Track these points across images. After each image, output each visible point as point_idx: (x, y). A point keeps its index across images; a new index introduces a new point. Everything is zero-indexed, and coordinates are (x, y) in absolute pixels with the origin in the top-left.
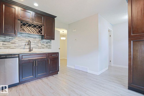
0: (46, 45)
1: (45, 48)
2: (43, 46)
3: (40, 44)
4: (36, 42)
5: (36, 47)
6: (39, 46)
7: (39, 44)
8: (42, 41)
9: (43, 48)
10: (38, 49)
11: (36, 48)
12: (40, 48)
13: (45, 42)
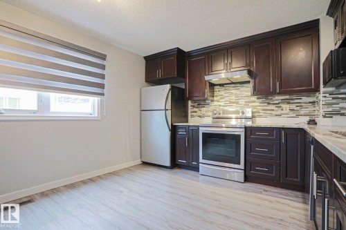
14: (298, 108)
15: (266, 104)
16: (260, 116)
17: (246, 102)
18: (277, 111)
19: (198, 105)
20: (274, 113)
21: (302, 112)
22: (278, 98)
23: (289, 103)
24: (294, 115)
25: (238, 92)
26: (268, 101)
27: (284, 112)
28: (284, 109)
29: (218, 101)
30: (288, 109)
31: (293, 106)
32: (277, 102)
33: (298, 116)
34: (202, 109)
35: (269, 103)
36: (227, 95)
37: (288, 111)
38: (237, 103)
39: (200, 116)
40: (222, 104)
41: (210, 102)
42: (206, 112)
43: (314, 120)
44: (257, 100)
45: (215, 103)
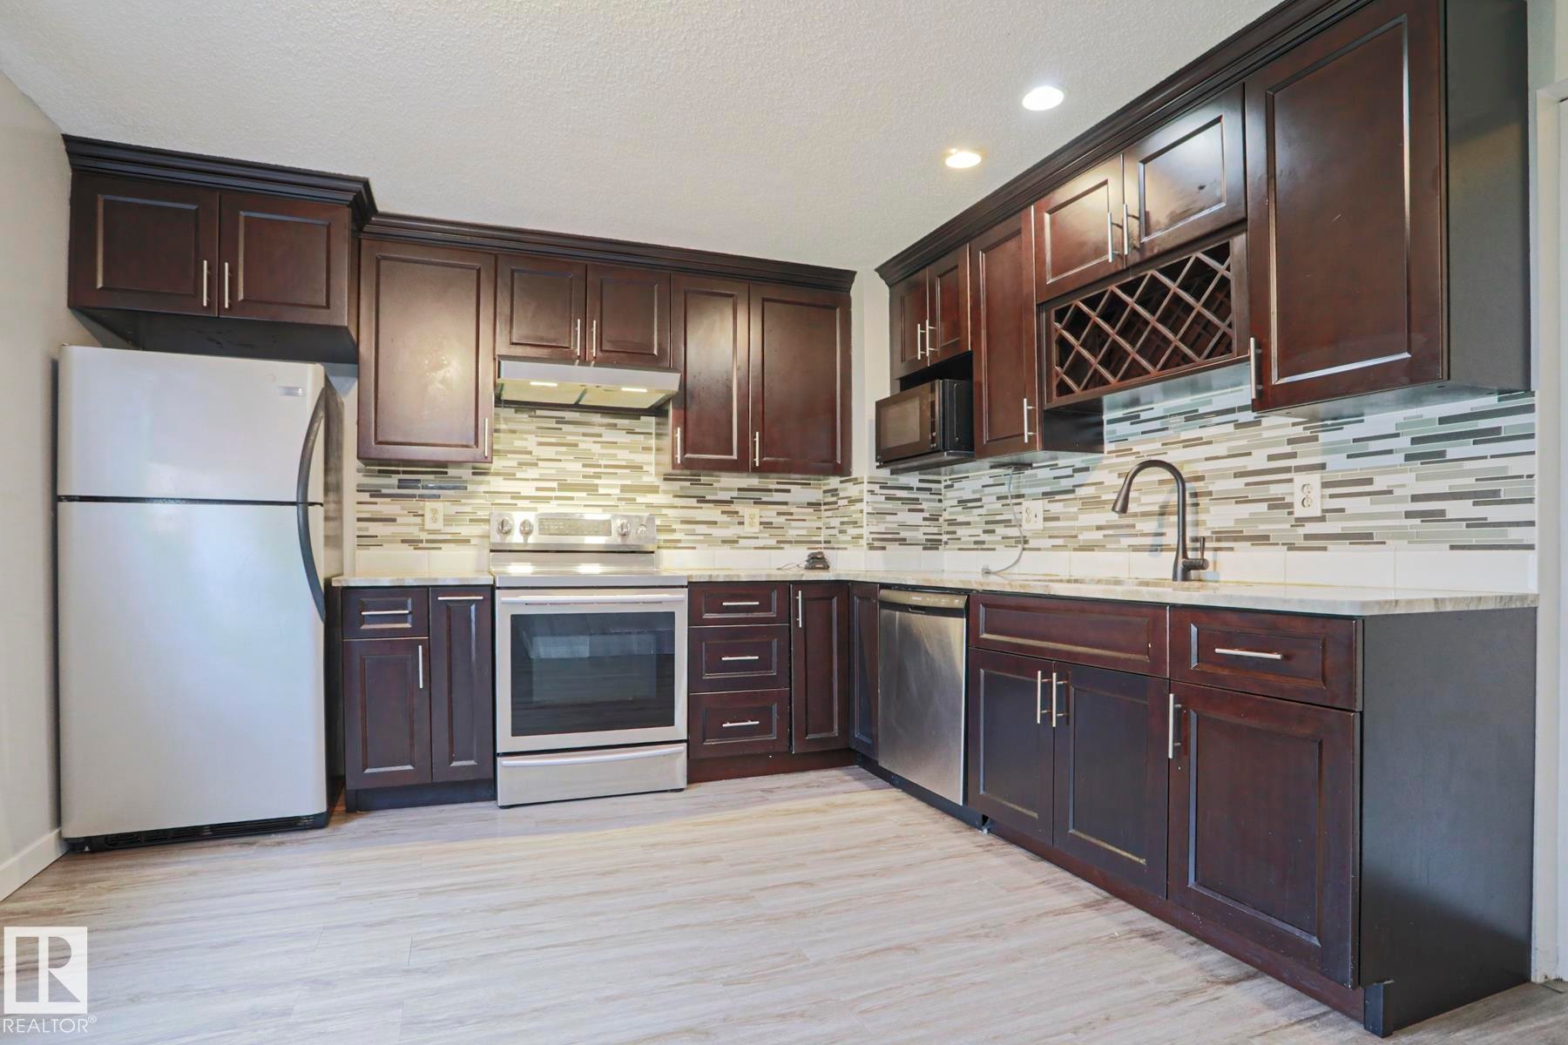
0: (1411, 480)
1: (1400, 534)
2: (1362, 505)
3: (1315, 478)
4: (1258, 461)
5: (1262, 528)
6: (1299, 512)
7: (1299, 478)
8: (1351, 431)
9: (1364, 538)
10: (1291, 547)
11: (1262, 539)
12: (1318, 542)
13: (1404, 442)
14: (782, 519)
15: (693, 502)
16: (674, 544)
17: (624, 488)
18: (726, 525)
19: (402, 484)
20: (717, 532)
21: (792, 533)
22: (730, 482)
23: (758, 502)
24: (773, 542)
25: (596, 448)
26: (698, 490)
27: (747, 530)
28: (746, 520)
29: (510, 476)
30: (757, 521)
31: (770, 513)
32: (726, 496)
33: (782, 543)
34: (429, 505)
35: (702, 500)
36: (550, 452)
37: (757, 528)
38: (592, 489)
39: (413, 542)
40: (528, 489)
41: (465, 473)
42: (448, 520)
43: (823, 558)
44: (664, 486)
45: (497, 484)
